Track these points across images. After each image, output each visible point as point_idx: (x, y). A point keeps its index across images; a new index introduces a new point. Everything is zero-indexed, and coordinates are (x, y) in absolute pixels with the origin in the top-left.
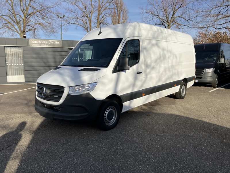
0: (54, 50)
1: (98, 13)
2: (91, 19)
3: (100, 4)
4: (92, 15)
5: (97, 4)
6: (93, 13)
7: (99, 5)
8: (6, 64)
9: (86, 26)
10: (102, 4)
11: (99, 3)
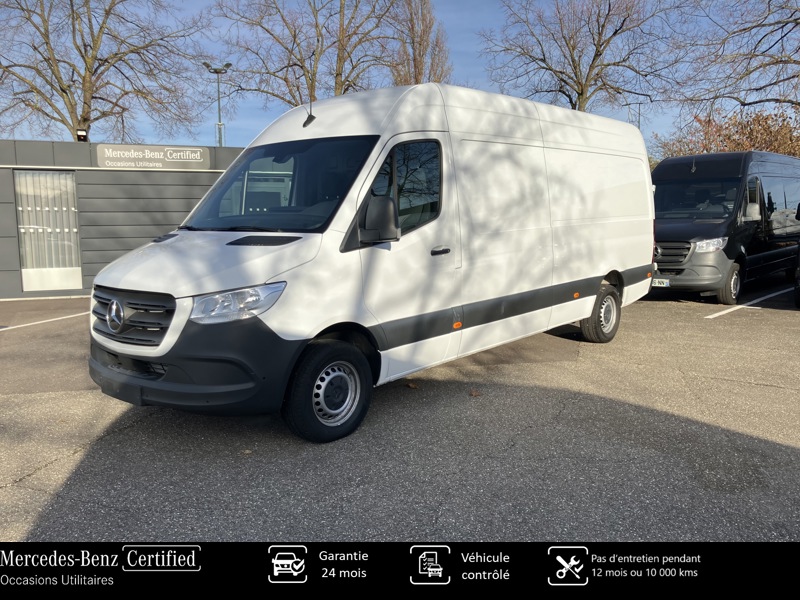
0: (190, 181)
1: (338, 56)
2: (314, 74)
3: (346, 22)
4: (317, 61)
5: (335, 24)
6: (320, 54)
7: (342, 25)
8: (18, 229)
9: (298, 98)
10: (350, 22)
11: (342, 20)
